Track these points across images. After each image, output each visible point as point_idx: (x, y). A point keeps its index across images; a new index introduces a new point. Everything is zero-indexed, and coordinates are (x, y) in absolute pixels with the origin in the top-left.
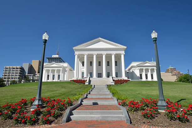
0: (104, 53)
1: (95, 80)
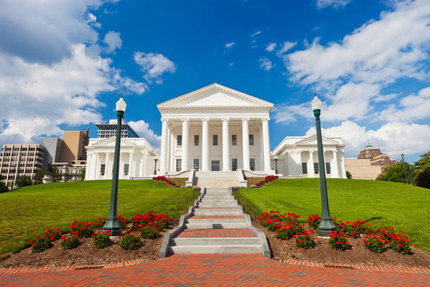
0: (226, 117)
1: (206, 177)
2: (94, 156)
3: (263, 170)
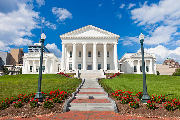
1: (85, 73)
2: (27, 62)
3: (114, 70)
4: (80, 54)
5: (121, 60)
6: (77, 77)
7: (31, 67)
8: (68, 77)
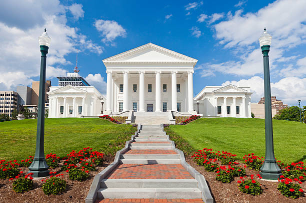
0: (158, 70)
1: (142, 117)
2: (54, 100)
3: (187, 111)
4: (135, 88)
5: (197, 97)
6: (130, 122)
7: (62, 108)
8: (116, 122)
